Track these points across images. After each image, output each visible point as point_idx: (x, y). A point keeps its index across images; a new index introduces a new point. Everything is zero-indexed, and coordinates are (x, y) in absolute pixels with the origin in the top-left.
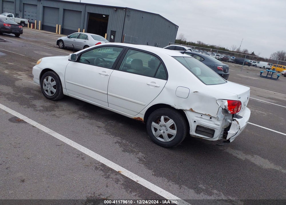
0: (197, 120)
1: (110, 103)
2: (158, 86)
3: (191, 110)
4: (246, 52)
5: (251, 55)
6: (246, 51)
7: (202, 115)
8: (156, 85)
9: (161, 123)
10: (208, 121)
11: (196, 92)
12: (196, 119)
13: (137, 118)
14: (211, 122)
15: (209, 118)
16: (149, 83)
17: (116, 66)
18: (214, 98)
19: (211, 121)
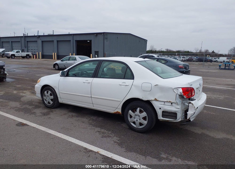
0: (162, 107)
1: (94, 104)
2: (128, 85)
3: (156, 100)
5: (212, 53)
6: (207, 51)
7: (164, 102)
8: (126, 84)
10: (171, 107)
11: (156, 85)
12: (161, 106)
13: (116, 112)
14: (173, 107)
15: (170, 104)
16: (121, 84)
17: (95, 75)
18: (171, 88)
19: (172, 106)
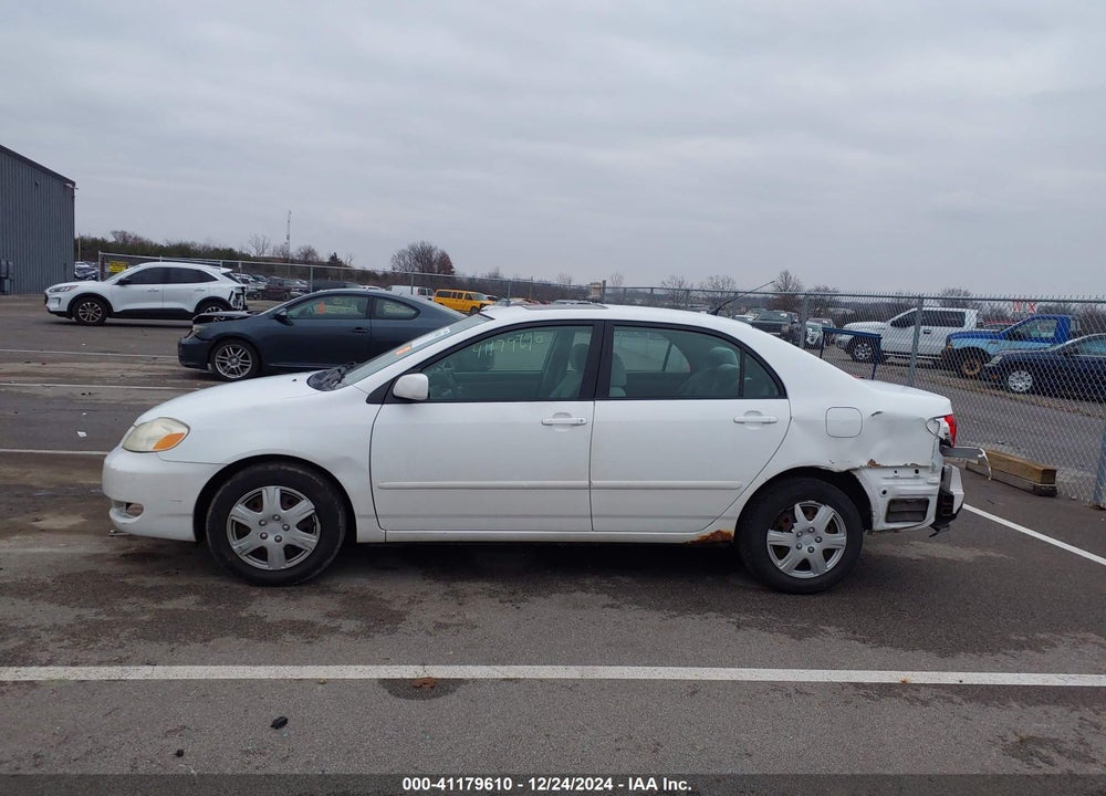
0: (890, 487)
1: (598, 515)
2: (773, 419)
3: (873, 465)
4: (310, 259)
5: (329, 264)
6: (309, 253)
7: (896, 468)
8: (765, 418)
9: (797, 527)
10: (914, 482)
11: (877, 413)
12: (886, 484)
13: (712, 535)
14: (920, 482)
15: (911, 473)
16: (741, 418)
17: (595, 388)
18: (921, 420)
19: (918, 478)
